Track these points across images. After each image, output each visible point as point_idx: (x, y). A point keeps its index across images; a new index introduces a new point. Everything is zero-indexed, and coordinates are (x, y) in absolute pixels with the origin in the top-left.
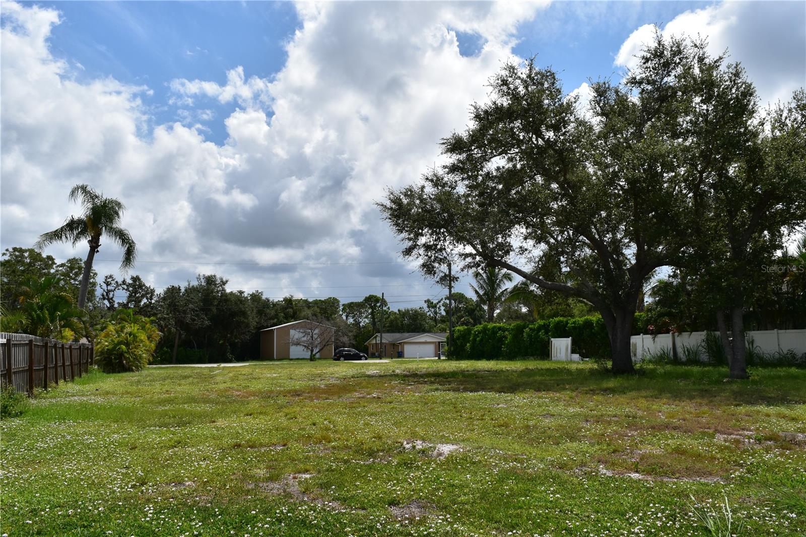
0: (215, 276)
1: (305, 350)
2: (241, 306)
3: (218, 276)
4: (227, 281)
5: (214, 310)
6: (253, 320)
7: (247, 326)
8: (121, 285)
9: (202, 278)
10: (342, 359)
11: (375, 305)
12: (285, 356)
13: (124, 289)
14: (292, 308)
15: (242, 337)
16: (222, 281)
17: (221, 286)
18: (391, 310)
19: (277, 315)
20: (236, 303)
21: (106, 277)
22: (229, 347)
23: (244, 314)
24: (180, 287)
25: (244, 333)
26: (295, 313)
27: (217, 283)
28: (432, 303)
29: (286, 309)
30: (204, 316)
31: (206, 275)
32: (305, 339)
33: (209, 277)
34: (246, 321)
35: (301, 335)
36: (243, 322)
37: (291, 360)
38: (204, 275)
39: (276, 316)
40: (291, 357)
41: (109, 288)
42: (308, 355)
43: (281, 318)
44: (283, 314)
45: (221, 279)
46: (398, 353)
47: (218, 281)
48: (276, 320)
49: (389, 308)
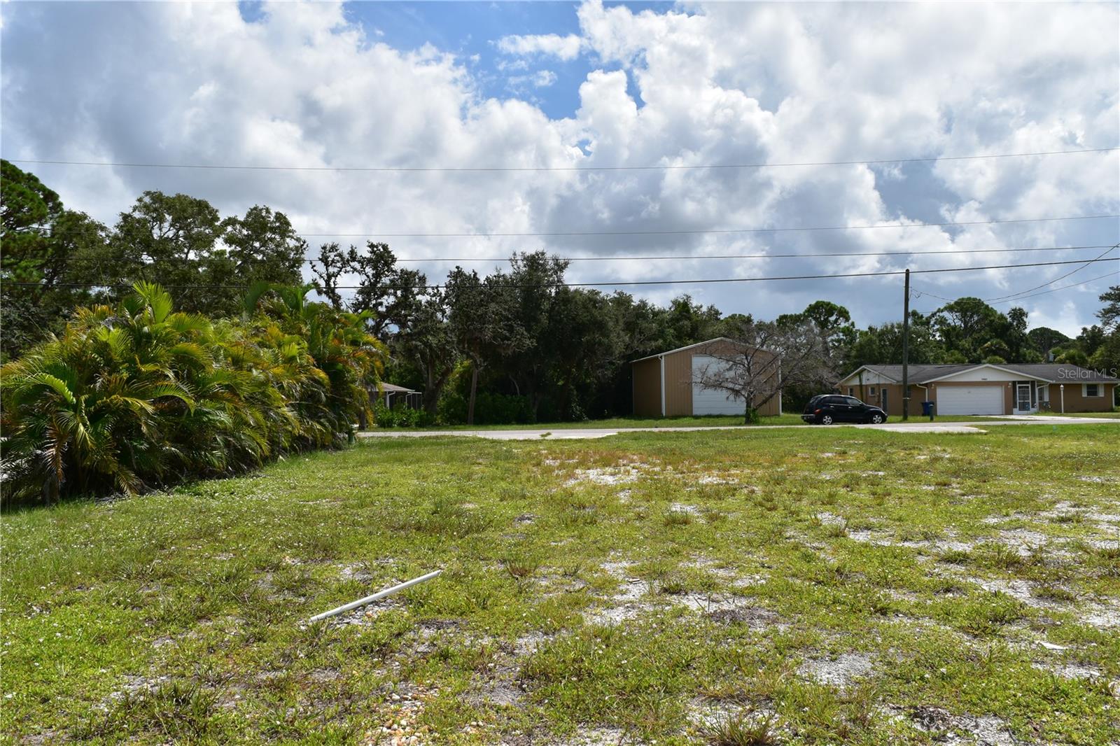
0: (543, 254)
1: (732, 397)
2: (596, 312)
3: (548, 255)
4: (566, 264)
5: (544, 318)
6: (619, 340)
7: (608, 350)
8: (348, 261)
9: (519, 258)
10: (827, 418)
11: (826, 320)
12: (682, 412)
13: (355, 270)
14: (690, 319)
15: (599, 373)
16: (557, 264)
17: (556, 272)
18: (857, 328)
19: (663, 332)
20: (585, 307)
21: (324, 248)
22: (575, 393)
23: (600, 326)
24: (475, 274)
25: (601, 366)
26: (695, 328)
27: (548, 267)
28: (922, 317)
29: (678, 320)
30: (522, 330)
31: (528, 254)
32: (732, 374)
33: (533, 257)
34: (606, 341)
35: (724, 365)
36: (600, 344)
37: (697, 417)
38: (523, 254)
39: (661, 334)
40: (695, 412)
41: (331, 270)
42: (740, 407)
43: (670, 338)
44: (672, 331)
45: (556, 260)
46: (925, 405)
47: (551, 264)
48: (661, 341)
49: (853, 324)
